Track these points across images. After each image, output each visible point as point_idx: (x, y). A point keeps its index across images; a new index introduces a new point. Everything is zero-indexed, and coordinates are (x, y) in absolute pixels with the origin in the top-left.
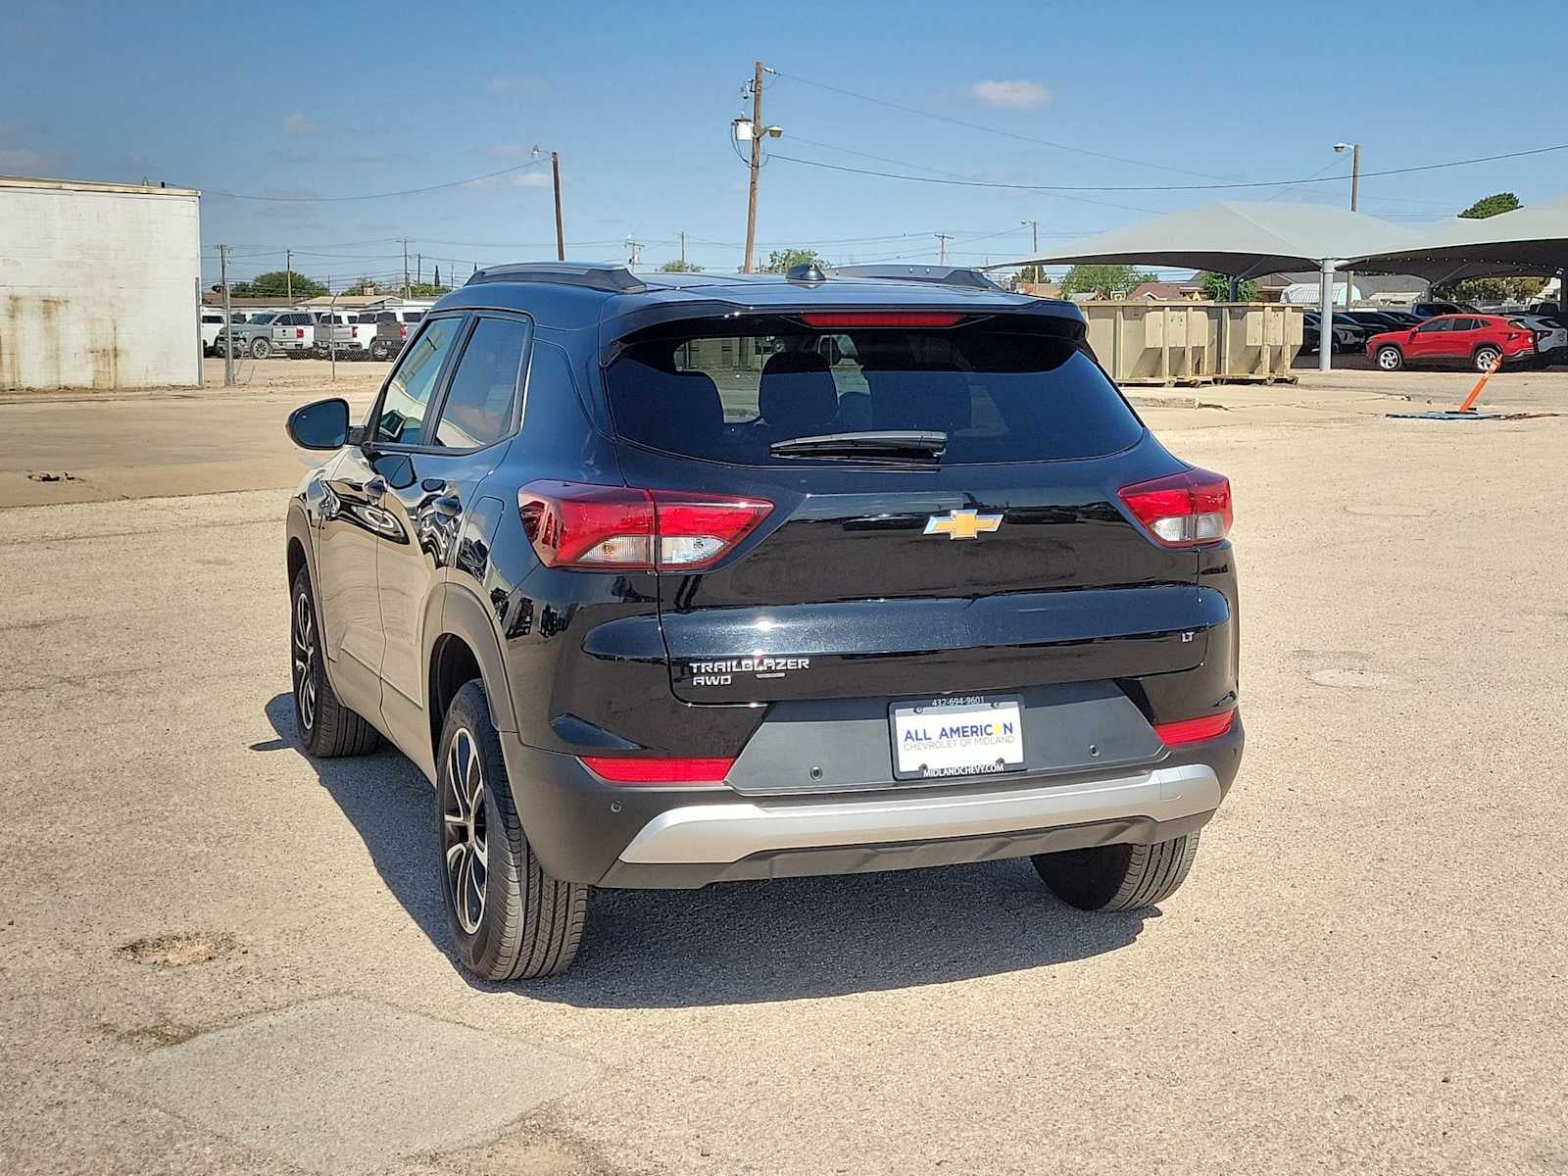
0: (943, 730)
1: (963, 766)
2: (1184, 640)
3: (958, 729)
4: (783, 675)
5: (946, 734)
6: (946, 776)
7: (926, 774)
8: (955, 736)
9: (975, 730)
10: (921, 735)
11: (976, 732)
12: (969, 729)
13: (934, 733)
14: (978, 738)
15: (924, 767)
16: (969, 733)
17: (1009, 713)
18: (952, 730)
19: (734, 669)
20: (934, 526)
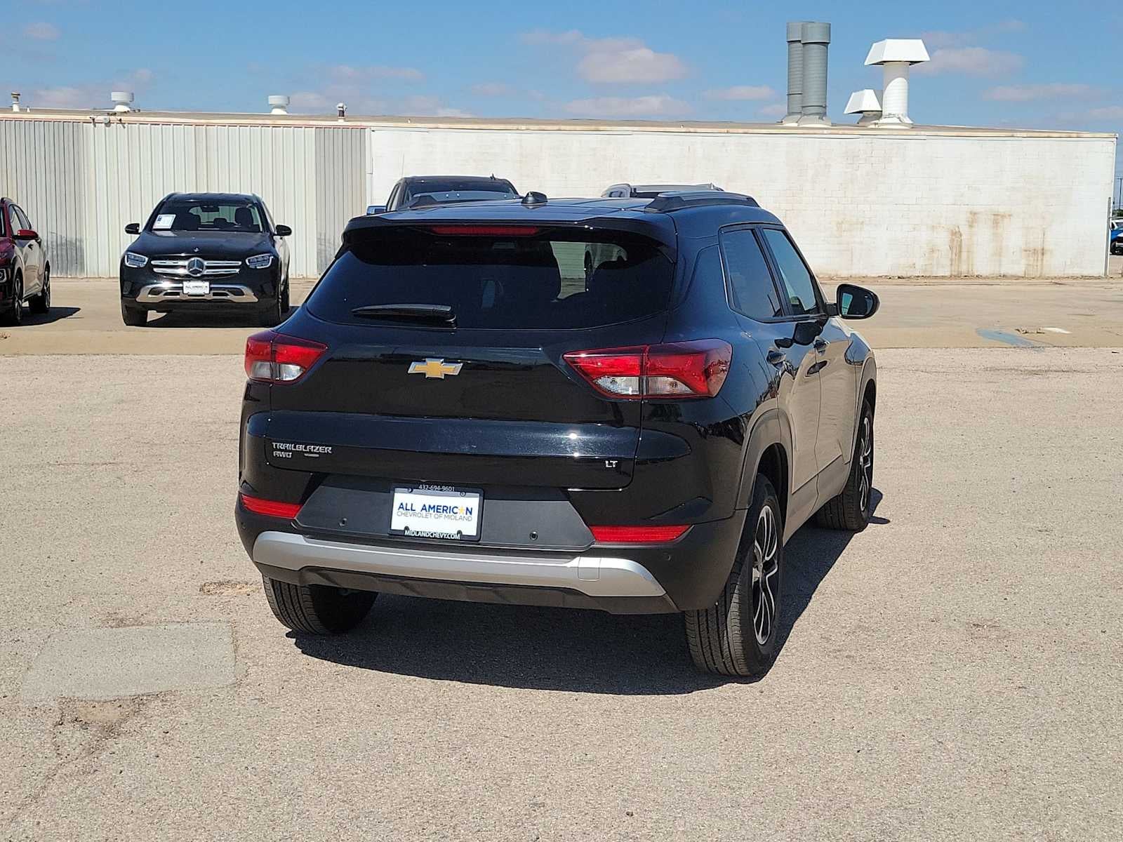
0: (424, 506)
1: (432, 531)
2: (607, 466)
3: (434, 506)
4: (318, 456)
5: (425, 509)
6: (419, 537)
7: (406, 533)
8: (431, 511)
9: (445, 509)
10: (409, 507)
11: (446, 511)
12: (442, 508)
13: (418, 507)
14: (447, 515)
15: (407, 528)
16: (441, 511)
17: (472, 502)
18: (430, 506)
19: (293, 449)
20: (415, 368)
